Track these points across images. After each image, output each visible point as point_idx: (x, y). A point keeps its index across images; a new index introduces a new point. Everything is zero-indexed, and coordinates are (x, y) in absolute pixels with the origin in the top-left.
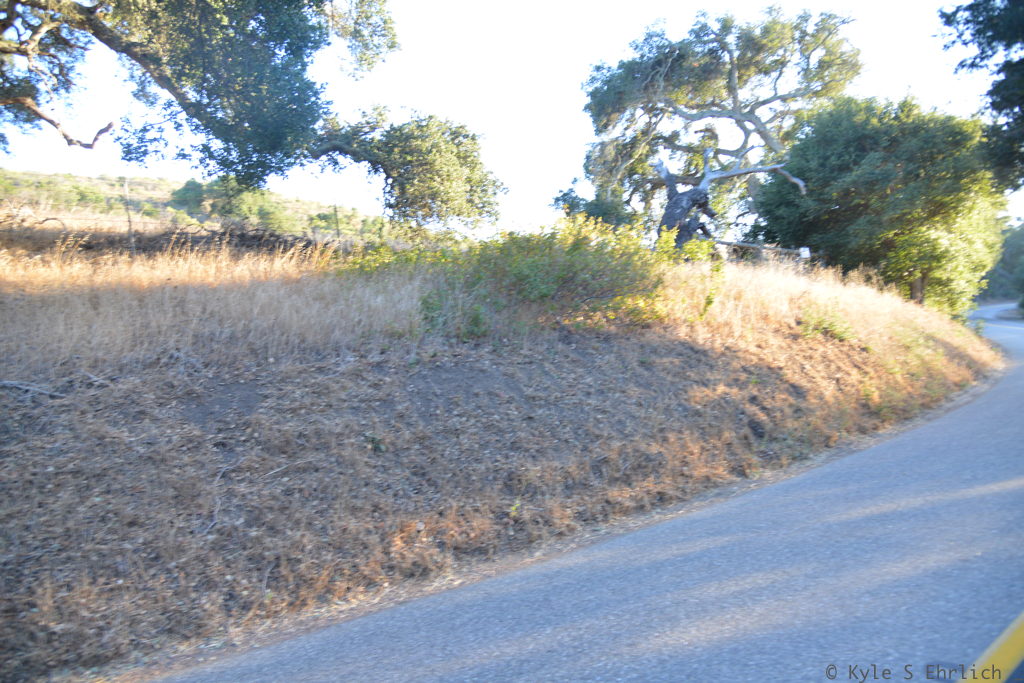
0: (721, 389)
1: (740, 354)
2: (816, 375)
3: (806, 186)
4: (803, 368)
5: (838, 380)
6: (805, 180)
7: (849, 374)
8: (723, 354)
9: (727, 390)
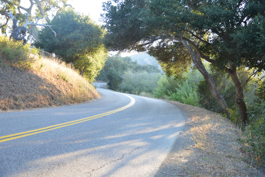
0: (45, 87)
1: (47, 80)
2: (62, 88)
3: (56, 34)
4: (60, 87)
5: (66, 91)
7: (69, 90)
8: (44, 80)
9: (46, 88)
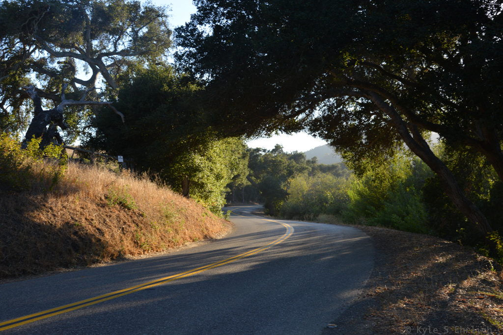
3: (124, 118)
6: (124, 114)
